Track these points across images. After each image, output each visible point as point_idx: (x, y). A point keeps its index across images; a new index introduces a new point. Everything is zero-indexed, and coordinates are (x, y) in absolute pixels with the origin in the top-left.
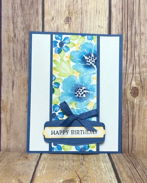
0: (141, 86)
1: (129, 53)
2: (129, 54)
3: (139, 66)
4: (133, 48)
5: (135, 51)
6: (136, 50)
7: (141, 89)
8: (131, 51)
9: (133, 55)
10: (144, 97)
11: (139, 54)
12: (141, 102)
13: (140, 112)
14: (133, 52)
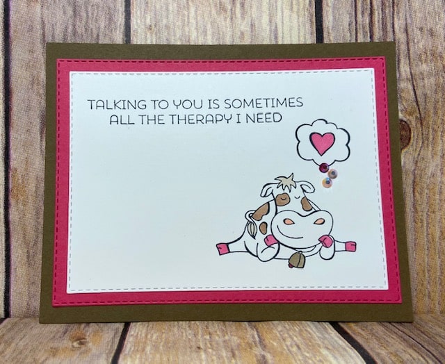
0: (418, 115)
1: (376, 23)
2: (377, 26)
3: (409, 59)
4: (389, 7)
5: (393, 18)
6: (398, 13)
7: (419, 125)
8: (383, 19)
9: (389, 28)
10: (428, 147)
11: (406, 24)
12: (419, 164)
13: (417, 194)
14: (388, 19)
